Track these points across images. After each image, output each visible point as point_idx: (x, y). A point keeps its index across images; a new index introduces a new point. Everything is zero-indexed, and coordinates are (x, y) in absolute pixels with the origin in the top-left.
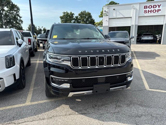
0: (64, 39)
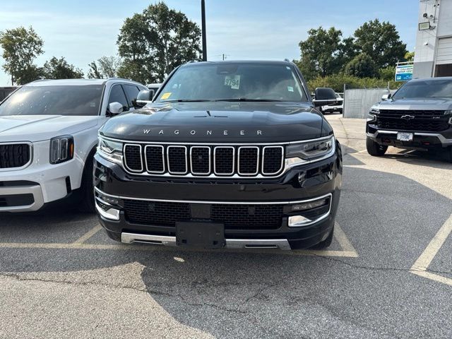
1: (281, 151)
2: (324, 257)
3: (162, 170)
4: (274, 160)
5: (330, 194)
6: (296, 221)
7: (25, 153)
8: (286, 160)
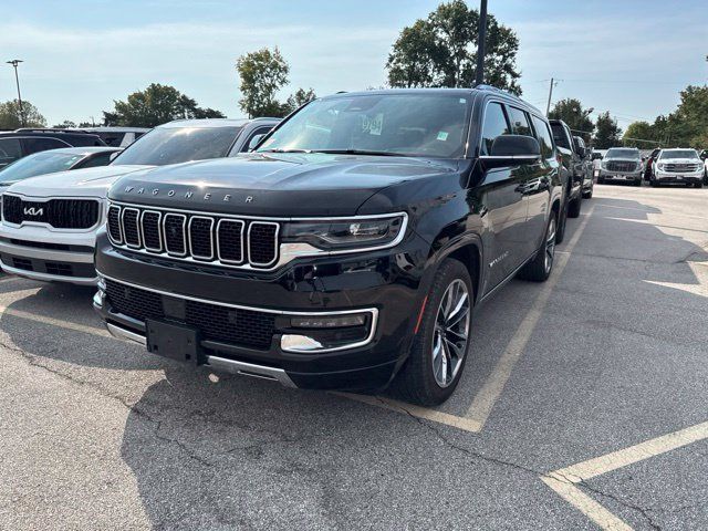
1: (274, 231)
3: (137, 244)
4: (264, 245)
5: (375, 311)
6: (293, 343)
7: (93, 211)
8: (282, 245)
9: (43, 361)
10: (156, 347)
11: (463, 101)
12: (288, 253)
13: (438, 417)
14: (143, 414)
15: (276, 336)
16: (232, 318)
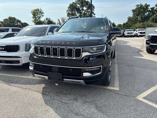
0: (63, 32)
1: (81, 50)
2: (106, 89)
3: (44, 55)
4: (78, 53)
5: (102, 66)
6: (86, 74)
7: (18, 48)
8: (83, 53)
9: (13, 85)
10: (50, 78)
11: (104, 20)
12: (84, 54)
13: (109, 88)
14: (45, 94)
15: (82, 73)
16: (71, 70)
